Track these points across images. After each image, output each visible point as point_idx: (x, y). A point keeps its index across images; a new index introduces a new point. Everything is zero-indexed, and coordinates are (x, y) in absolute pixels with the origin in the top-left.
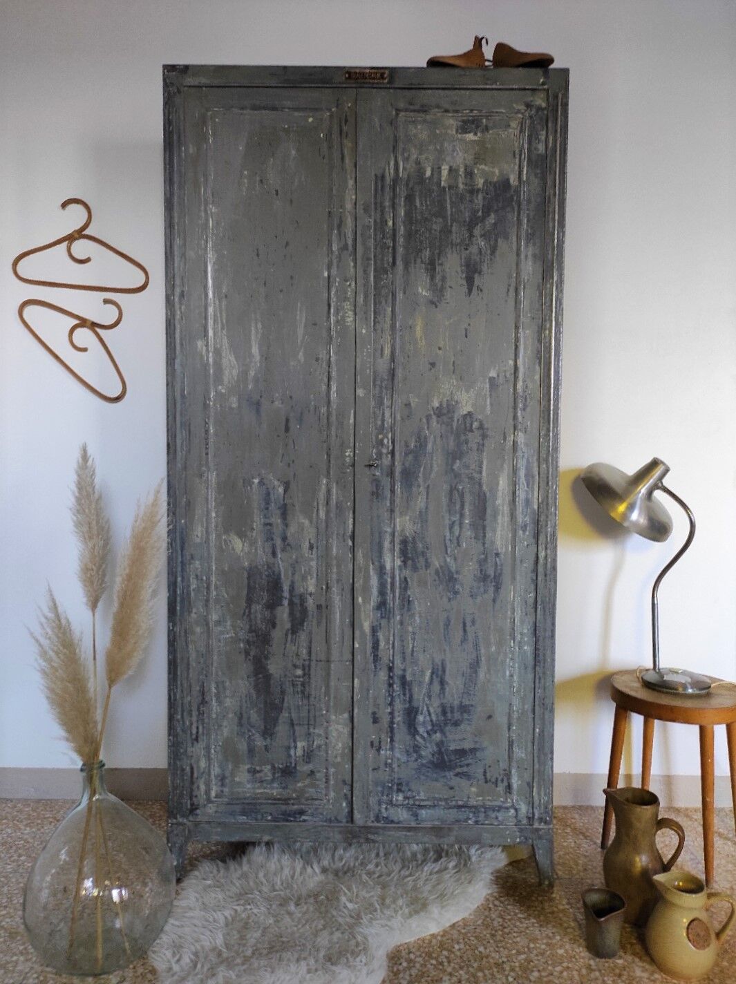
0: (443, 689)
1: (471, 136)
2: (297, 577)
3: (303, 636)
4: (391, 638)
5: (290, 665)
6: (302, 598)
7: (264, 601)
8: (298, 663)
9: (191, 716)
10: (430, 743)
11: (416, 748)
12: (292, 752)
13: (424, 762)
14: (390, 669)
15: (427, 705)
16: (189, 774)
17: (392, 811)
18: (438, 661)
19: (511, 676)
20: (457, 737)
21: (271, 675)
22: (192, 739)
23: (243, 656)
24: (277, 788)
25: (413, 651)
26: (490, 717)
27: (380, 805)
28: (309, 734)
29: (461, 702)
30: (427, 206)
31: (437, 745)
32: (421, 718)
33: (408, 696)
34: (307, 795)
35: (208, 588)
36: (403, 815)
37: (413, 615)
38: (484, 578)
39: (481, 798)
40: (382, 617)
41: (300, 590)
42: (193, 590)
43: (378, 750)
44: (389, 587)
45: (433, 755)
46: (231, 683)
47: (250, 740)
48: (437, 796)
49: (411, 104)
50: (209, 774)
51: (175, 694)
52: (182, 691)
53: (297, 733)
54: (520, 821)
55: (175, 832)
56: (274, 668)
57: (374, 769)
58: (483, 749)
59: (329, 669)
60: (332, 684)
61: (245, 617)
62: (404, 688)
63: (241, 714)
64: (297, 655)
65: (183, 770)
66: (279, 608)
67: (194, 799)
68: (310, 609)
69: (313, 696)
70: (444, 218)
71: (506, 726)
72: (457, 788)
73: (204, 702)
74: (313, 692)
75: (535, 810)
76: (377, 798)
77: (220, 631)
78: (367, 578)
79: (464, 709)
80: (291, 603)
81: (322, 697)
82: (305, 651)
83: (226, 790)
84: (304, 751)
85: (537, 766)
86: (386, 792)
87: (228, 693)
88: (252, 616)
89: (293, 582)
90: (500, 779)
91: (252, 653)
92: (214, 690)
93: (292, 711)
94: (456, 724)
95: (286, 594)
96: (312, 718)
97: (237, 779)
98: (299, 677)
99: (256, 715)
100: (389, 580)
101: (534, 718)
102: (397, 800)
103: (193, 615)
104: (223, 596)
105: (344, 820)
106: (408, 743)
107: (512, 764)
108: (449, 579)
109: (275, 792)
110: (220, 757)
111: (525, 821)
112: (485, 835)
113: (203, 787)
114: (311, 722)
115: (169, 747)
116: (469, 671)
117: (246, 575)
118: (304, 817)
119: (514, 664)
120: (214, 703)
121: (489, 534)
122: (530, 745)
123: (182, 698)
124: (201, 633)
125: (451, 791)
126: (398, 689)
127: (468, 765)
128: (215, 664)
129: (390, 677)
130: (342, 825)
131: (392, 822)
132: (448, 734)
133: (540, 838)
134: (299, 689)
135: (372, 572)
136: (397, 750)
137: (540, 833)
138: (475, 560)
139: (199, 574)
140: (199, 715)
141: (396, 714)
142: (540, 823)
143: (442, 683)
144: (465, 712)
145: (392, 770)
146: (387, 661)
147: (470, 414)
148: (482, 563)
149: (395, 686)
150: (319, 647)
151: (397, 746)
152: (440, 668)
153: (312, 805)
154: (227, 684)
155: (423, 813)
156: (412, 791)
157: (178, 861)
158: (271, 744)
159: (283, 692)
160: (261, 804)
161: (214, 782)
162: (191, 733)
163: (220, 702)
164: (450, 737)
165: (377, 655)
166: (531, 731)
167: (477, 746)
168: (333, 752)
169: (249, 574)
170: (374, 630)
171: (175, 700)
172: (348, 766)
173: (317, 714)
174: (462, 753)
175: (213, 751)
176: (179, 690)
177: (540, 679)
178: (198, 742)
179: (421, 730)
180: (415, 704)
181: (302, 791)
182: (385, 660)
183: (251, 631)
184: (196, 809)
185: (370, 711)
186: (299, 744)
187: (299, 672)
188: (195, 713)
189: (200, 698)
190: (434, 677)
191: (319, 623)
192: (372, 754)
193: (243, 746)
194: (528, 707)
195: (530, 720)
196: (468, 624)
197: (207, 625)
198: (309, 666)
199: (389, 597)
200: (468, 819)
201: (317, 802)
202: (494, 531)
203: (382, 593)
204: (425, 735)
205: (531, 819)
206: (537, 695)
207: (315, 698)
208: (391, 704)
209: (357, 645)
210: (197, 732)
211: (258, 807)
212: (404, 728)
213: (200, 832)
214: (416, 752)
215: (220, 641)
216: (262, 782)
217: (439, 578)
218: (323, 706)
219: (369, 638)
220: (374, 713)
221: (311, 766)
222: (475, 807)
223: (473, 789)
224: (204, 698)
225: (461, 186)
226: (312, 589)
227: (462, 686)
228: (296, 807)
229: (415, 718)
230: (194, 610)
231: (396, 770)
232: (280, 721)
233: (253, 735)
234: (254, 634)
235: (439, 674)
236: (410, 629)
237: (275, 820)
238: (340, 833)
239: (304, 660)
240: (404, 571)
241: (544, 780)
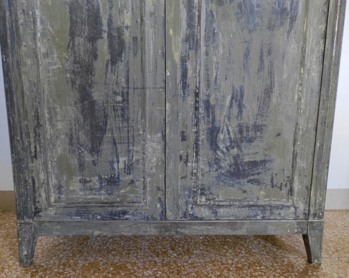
0: (240, 112)
2: (114, 11)
3: (121, 66)
4: (198, 67)
5: (111, 92)
6: (119, 31)
7: (86, 34)
8: (118, 91)
9: (29, 138)
10: (229, 156)
11: (217, 161)
12: (115, 166)
13: (223, 171)
15: (226, 125)
16: (32, 184)
17: (196, 209)
18: (237, 88)
19: (299, 99)
20: (252, 151)
21: (95, 101)
22: (32, 157)
23: (70, 84)
24: (104, 194)
25: (216, 78)
26: (279, 135)
27: (187, 205)
28: (129, 151)
29: (255, 123)
31: (234, 158)
32: (221, 136)
33: (211, 118)
34: (129, 199)
35: (34, 22)
36: (205, 213)
37: (216, 48)
38: (281, 11)
39: (267, 199)
40: (190, 49)
41: (117, 23)
42: (22, 25)
43: (186, 162)
44: (197, 20)
45: (230, 166)
46: (61, 109)
47: (80, 157)
48: (232, 198)
50: (48, 184)
51: (13, 118)
52: (19, 116)
53: (119, 150)
54: (298, 216)
55: (24, 230)
56: (97, 95)
57: (182, 178)
58: (271, 161)
59: (145, 95)
60: (147, 108)
61: (69, 50)
62: (208, 111)
63: (71, 135)
64: (117, 83)
65: (26, 181)
66: (99, 41)
67: (37, 204)
68: (126, 41)
69: (131, 119)
71: (292, 142)
72: (248, 192)
73: (39, 125)
74: (131, 116)
75: (310, 208)
76: (184, 200)
77: (49, 63)
78: (177, 11)
79: (258, 128)
80: (110, 36)
81: (139, 119)
82: (123, 80)
83: (63, 196)
84: (125, 165)
85: (315, 174)
86: (192, 196)
87: (59, 117)
88: (76, 49)
89: (110, 16)
90: (284, 184)
91: (78, 82)
92: (47, 116)
93: (114, 131)
94: (251, 141)
95: (105, 28)
96: (131, 138)
97: (71, 188)
98: (119, 103)
99: (84, 136)
100: (197, 13)
101: (316, 135)
102: (200, 201)
103: (24, 49)
104: (48, 30)
105: (159, 218)
106: (210, 157)
107: (295, 172)
108: (250, 12)
109: (102, 197)
110: (56, 171)
111: (302, 216)
112: (270, 227)
113: (43, 195)
114: (130, 141)
115: (13, 163)
116: (263, 95)
117: (68, 10)
118: (126, 216)
119: (302, 89)
120: (48, 126)
122: (311, 157)
123: (20, 122)
124: (32, 65)
125: (245, 195)
126: (203, 112)
127: (258, 174)
128: (46, 93)
129: (197, 102)
130: (157, 222)
131: (196, 218)
132: (243, 149)
133: (313, 228)
134: (120, 112)
135: (182, 7)
136: (201, 162)
137: (314, 225)
139: (25, 9)
140: (36, 136)
141: (201, 133)
142: (314, 218)
143: (240, 107)
144: (258, 130)
145: (198, 179)
146: (194, 88)
149: (200, 109)
150: (135, 75)
151: (201, 159)
152: (239, 94)
153: (132, 206)
154: (58, 110)
155: (221, 211)
156: (213, 195)
157: (28, 251)
158: (98, 160)
159: (106, 116)
160: (92, 206)
161: (52, 191)
162: (31, 152)
163: (53, 125)
164: (245, 151)
165: (186, 83)
166: (313, 145)
167: (267, 158)
168: (149, 165)
169: (70, 8)
170: (183, 60)
171: (14, 123)
172: (161, 176)
173: (135, 135)
174: (254, 164)
175: (50, 166)
176: (17, 115)
177: (324, 101)
178: (36, 159)
179: (221, 146)
180: (217, 125)
181: (125, 196)
182: (192, 87)
183: (75, 62)
184: (39, 212)
185: (179, 131)
186: (121, 159)
187: (119, 98)
188: (32, 135)
189: (36, 122)
190: (234, 101)
191: (135, 54)
192: (181, 165)
193: (74, 162)
194: (312, 125)
195: (313, 137)
196: (265, 53)
197: (36, 57)
198: (128, 93)
199: (196, 30)
200: (257, 215)
201: (136, 204)
203: (190, 26)
204: (225, 150)
205: (307, 215)
206: (321, 115)
207: (133, 121)
208: (196, 125)
209: (168, 74)
210: (36, 151)
211: (90, 209)
212: (207, 144)
213: (44, 229)
214: (216, 163)
215: (49, 72)
216: (92, 189)
217: (241, 11)
218: (140, 126)
219: (179, 67)
220: (183, 133)
221: (131, 177)
222: (263, 206)
223: (262, 193)
224: (38, 122)
226: (128, 22)
227: (256, 109)
228: (120, 208)
229: (216, 137)
230: (24, 44)
231: (200, 178)
232: (104, 141)
233: (83, 152)
234: (78, 65)
235: (238, 99)
236: (215, 59)
237: (103, 219)
238: (155, 227)
239: (123, 88)
240: (210, 5)
241: (320, 185)
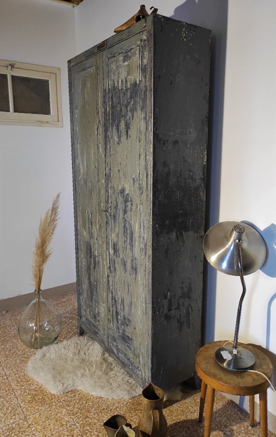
0: (124, 309)
1: (126, 63)
3: (96, 271)
4: (112, 281)
6: (95, 257)
7: (89, 255)
8: (95, 280)
10: (121, 328)
12: (96, 311)
13: (120, 335)
14: (112, 293)
15: (120, 312)
16: (80, 305)
17: (113, 347)
18: (122, 296)
19: (140, 314)
20: (128, 331)
21: (91, 281)
23: (87, 272)
25: (117, 289)
26: (135, 328)
27: (111, 343)
28: (98, 307)
29: (128, 317)
30: (116, 100)
31: (123, 330)
33: (116, 306)
35: (81, 246)
37: (116, 275)
38: (133, 268)
39: (133, 360)
40: (110, 272)
41: (95, 254)
43: (110, 323)
45: (122, 333)
48: (123, 350)
49: (111, 54)
50: (83, 308)
53: (96, 305)
54: (143, 378)
55: (78, 321)
58: (133, 340)
59: (100, 285)
60: (101, 291)
61: (87, 259)
62: (115, 303)
63: (87, 291)
64: (95, 277)
65: (79, 303)
67: (81, 315)
68: (97, 261)
70: (120, 104)
71: (139, 335)
72: (127, 351)
74: (98, 292)
75: (146, 377)
76: (110, 340)
77: (83, 261)
79: (129, 320)
80: (93, 258)
81: (100, 295)
85: (146, 358)
86: (112, 340)
87: (85, 283)
89: (93, 250)
90: (137, 356)
92: (83, 280)
93: (95, 296)
95: (93, 254)
97: (87, 313)
98: (96, 285)
99: (89, 294)
100: (111, 258)
102: (114, 344)
104: (83, 250)
105: (105, 343)
106: (116, 325)
107: (140, 352)
108: (124, 264)
109: (93, 322)
110: (85, 303)
111: (144, 380)
113: (82, 311)
114: (98, 303)
116: (130, 305)
118: (98, 335)
119: (140, 310)
121: (134, 249)
122: (145, 348)
124: (80, 260)
127: (130, 344)
128: (83, 272)
129: (112, 297)
131: (113, 352)
134: (96, 289)
135: (107, 254)
136: (114, 326)
138: (130, 259)
141: (114, 311)
143: (124, 306)
144: (129, 322)
145: (113, 332)
147: (128, 194)
148: (132, 260)
149: (113, 301)
150: (98, 276)
151: (114, 324)
154: (85, 280)
155: (120, 354)
156: (118, 344)
158: (92, 305)
159: (93, 289)
160: (91, 324)
161: (84, 311)
163: (84, 285)
164: (126, 329)
165: (109, 286)
166: (145, 342)
167: (132, 338)
168: (102, 316)
169: (87, 244)
173: (99, 300)
174: (129, 338)
175: (83, 300)
177: (147, 321)
179: (119, 322)
180: (118, 310)
181: (98, 326)
182: (111, 289)
183: (88, 264)
189: (81, 282)
190: (122, 303)
191: (98, 268)
193: (88, 302)
194: (144, 331)
195: (145, 337)
196: (129, 286)
197: (81, 258)
198: (97, 282)
199: (111, 265)
200: (130, 366)
201: (100, 332)
202: (135, 248)
203: (110, 263)
204: (120, 324)
207: (98, 295)
208: (112, 307)
210: (81, 292)
212: (115, 318)
213: (82, 325)
214: (118, 329)
215: (83, 265)
216: (91, 317)
217: (122, 263)
218: (100, 298)
220: (109, 308)
221: (99, 318)
222: (132, 362)
223: (131, 355)
225: (124, 88)
226: (97, 254)
227: (128, 311)
228: (97, 330)
229: (118, 316)
232: (93, 298)
235: (123, 301)
237: (93, 331)
238: (104, 346)
240: (114, 256)
241: (148, 366)
